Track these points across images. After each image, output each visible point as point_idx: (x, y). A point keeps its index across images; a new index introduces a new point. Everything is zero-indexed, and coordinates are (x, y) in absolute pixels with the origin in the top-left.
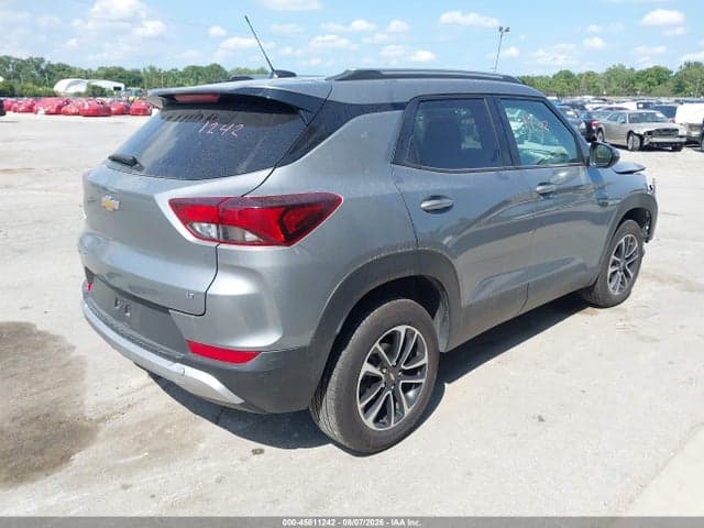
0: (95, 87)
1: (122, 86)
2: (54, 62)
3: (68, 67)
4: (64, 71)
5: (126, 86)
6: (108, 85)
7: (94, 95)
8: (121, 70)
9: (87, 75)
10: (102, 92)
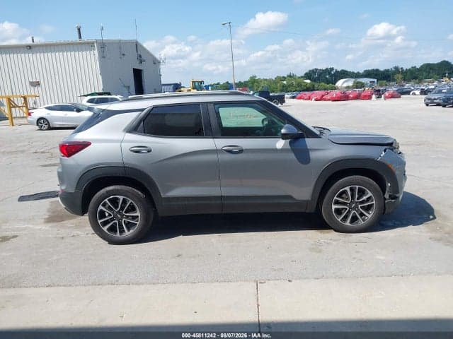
0: (358, 83)
1: (375, 80)
2: (339, 70)
3: (346, 71)
4: (344, 74)
5: (378, 81)
6: (366, 80)
7: (357, 87)
8: (377, 70)
9: (357, 75)
10: (362, 85)
